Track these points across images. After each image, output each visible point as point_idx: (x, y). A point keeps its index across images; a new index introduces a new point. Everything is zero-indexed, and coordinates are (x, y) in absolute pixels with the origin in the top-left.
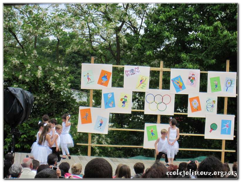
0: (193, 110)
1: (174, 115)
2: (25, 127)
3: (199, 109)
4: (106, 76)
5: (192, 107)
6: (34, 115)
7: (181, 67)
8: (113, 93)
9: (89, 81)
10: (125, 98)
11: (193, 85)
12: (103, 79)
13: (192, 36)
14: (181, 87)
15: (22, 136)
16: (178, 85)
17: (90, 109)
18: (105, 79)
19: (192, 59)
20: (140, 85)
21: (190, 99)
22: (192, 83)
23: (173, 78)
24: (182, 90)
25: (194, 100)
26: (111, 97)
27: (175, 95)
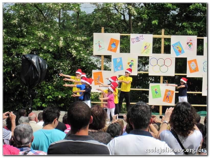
0: (192, 71)
1: (175, 75)
2: (50, 89)
3: (196, 70)
4: (115, 44)
5: (190, 68)
6: (59, 79)
7: (182, 34)
8: (121, 58)
9: (100, 48)
10: (132, 62)
11: (191, 50)
12: (112, 46)
13: (192, 7)
14: (180, 51)
15: (48, 97)
16: (178, 49)
17: (101, 72)
18: (114, 46)
19: (192, 26)
20: (144, 51)
21: (188, 61)
22: (190, 47)
23: (173, 44)
24: (182, 54)
25: (192, 62)
26: (120, 61)
27: (175, 58)
